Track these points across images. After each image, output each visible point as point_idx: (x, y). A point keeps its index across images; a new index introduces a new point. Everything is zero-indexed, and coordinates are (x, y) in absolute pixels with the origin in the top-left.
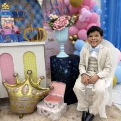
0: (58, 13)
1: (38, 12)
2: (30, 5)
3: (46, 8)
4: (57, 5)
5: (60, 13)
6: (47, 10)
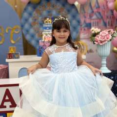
0: (100, 17)
1: (74, 17)
2: (65, 10)
3: (85, 12)
4: (99, 7)
5: (102, 18)
6: (86, 14)
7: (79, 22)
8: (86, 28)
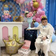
2: (15, 6)
4: (27, 6)
6: (23, 8)
7: (20, 11)
8: (23, 13)
